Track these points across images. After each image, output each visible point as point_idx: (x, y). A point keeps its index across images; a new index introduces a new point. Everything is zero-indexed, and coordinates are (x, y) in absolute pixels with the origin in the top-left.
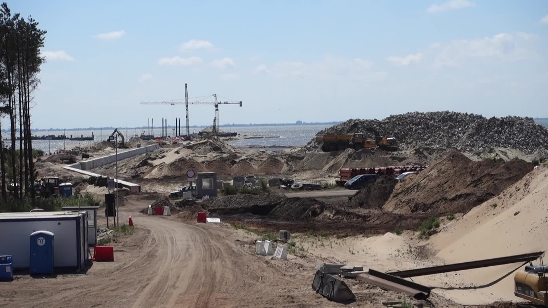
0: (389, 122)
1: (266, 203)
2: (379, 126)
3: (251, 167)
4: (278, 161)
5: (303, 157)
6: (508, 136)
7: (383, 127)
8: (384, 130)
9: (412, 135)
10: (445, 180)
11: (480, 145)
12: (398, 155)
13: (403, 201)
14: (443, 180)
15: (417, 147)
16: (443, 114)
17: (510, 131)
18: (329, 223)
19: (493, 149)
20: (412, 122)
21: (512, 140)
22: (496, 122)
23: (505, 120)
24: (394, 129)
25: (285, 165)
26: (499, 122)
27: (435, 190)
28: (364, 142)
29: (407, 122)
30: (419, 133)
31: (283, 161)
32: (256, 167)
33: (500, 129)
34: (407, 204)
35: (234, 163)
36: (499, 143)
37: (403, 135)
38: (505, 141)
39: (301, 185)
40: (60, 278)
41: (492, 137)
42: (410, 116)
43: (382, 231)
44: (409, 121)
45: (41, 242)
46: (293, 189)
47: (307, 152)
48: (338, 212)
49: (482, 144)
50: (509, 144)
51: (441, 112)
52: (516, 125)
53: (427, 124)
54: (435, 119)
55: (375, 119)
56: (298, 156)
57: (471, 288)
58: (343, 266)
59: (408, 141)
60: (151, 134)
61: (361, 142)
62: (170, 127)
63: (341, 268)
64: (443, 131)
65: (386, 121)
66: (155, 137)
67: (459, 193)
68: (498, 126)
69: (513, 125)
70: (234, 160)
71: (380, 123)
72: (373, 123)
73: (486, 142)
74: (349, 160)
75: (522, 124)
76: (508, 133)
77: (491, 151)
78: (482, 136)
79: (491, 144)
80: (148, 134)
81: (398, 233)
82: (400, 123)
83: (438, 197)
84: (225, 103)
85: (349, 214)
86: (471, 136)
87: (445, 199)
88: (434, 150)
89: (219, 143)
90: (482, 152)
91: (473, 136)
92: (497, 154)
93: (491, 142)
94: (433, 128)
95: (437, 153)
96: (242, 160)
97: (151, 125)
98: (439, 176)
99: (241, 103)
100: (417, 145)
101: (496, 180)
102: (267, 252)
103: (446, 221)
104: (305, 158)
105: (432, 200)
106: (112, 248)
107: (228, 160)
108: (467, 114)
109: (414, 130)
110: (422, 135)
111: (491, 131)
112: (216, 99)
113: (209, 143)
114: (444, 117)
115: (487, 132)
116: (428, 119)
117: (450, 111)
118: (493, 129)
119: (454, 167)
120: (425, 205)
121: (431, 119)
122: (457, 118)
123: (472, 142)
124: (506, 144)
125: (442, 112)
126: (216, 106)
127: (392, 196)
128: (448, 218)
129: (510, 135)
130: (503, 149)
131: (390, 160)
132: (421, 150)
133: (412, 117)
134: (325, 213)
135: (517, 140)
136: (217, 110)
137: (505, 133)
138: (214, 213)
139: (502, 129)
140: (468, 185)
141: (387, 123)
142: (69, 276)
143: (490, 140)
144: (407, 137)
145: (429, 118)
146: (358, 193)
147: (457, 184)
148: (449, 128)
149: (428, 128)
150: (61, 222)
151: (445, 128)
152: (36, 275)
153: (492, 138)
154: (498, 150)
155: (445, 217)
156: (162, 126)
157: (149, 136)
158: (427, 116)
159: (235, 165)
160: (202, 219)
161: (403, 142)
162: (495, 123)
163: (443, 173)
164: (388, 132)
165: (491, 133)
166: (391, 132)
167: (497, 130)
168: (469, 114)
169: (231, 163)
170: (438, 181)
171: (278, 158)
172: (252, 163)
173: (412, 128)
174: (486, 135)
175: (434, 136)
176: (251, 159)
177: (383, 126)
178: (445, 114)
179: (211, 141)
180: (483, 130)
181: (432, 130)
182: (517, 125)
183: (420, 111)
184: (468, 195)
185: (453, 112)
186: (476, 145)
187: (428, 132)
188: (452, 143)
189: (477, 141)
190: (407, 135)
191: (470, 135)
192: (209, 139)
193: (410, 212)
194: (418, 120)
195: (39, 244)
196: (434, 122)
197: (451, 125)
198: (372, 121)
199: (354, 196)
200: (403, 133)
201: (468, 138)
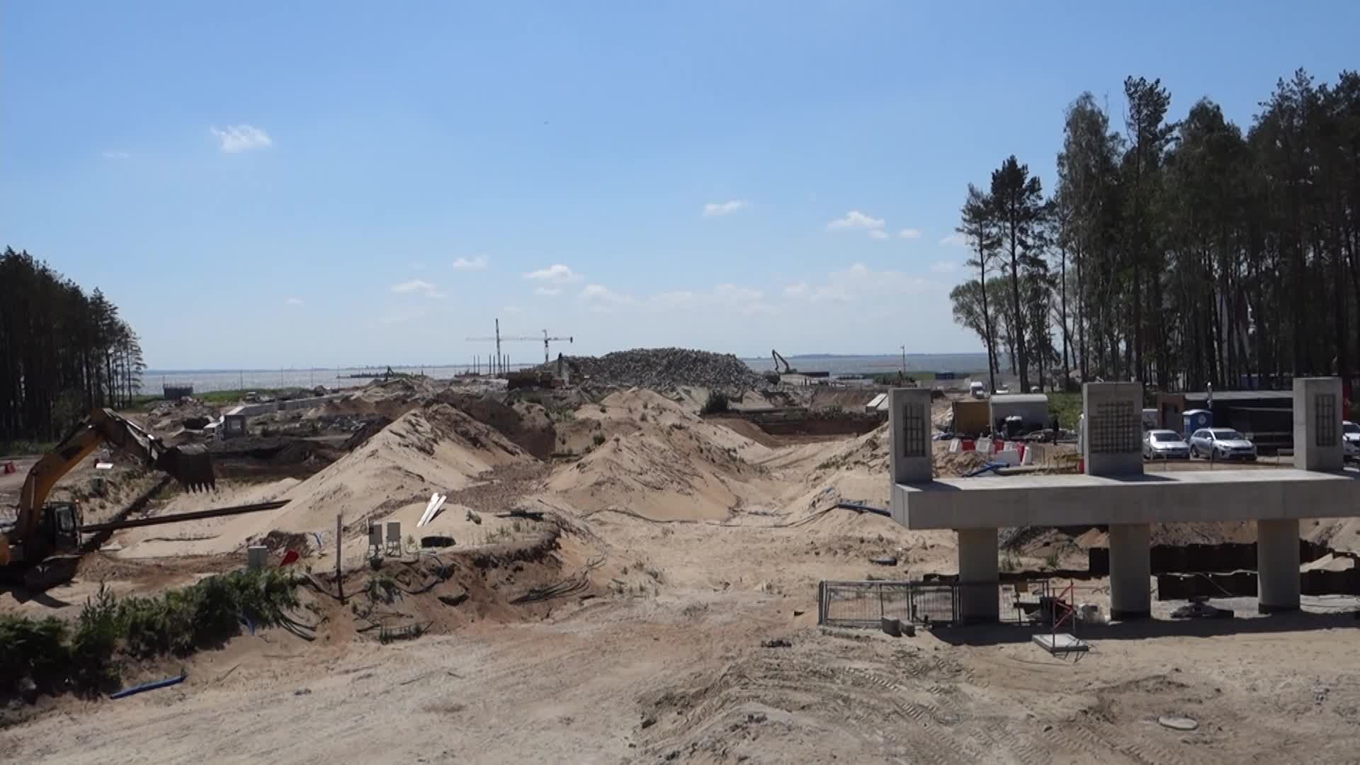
0: (607, 360)
2: (596, 363)
6: (698, 374)
7: (599, 365)
16: (668, 351)
20: (632, 360)
21: (702, 378)
24: (611, 367)
29: (626, 359)
30: (636, 370)
38: (695, 378)
41: (681, 375)
42: (632, 353)
44: (630, 358)
51: (666, 348)
52: (712, 362)
53: (648, 361)
54: (658, 355)
55: (592, 356)
65: (604, 358)
71: (594, 360)
75: (716, 361)
76: (700, 371)
77: (673, 390)
78: (671, 373)
82: (619, 361)
84: (555, 339)
86: (660, 373)
99: (571, 340)
108: (693, 351)
112: (546, 336)
115: (677, 370)
116: (651, 356)
121: (654, 356)
125: (668, 349)
126: (546, 342)
129: (702, 373)
130: (686, 388)
133: (635, 354)
135: (708, 378)
136: (547, 347)
137: (696, 371)
149: (648, 365)
154: (680, 389)
158: (651, 353)
165: (681, 371)
166: (606, 369)
168: (695, 351)
173: (631, 366)
174: (675, 372)
177: (599, 363)
183: (645, 348)
185: (679, 348)
198: (588, 358)
201: (656, 376)
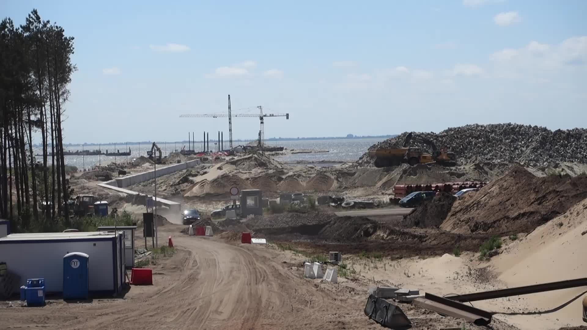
0: (447, 135)
1: (314, 223)
2: (436, 139)
3: (298, 183)
4: (329, 178)
5: (355, 173)
6: (574, 150)
7: (440, 141)
8: (441, 144)
9: (471, 149)
10: (508, 197)
11: (545, 160)
12: (456, 170)
13: (462, 220)
14: (505, 198)
15: (477, 162)
16: (505, 126)
17: (577, 145)
18: (383, 244)
19: (559, 164)
20: (471, 135)
21: (579, 154)
22: (562, 134)
23: (571, 132)
24: (452, 143)
25: (335, 181)
26: (564, 135)
27: (497, 208)
28: (419, 157)
29: (466, 136)
30: (478, 147)
31: (333, 177)
32: (304, 184)
33: (566, 142)
34: (466, 223)
35: (280, 179)
36: (565, 157)
37: (461, 149)
38: (572, 155)
39: (353, 203)
40: (96, 303)
42: (469, 128)
43: (440, 252)
44: (468, 134)
45: (76, 265)
46: (344, 208)
47: (359, 167)
48: (392, 232)
49: (546, 159)
50: (576, 158)
51: (502, 124)
52: (583, 138)
53: (487, 137)
54: (496, 131)
55: (431, 132)
56: (349, 172)
57: (535, 313)
58: (397, 290)
59: (466, 156)
60: (191, 149)
61: (417, 156)
62: (212, 141)
63: (396, 292)
64: (505, 144)
65: (443, 134)
66: (196, 151)
67: (522, 212)
68: (564, 138)
69: (580, 138)
70: (281, 176)
71: (437, 137)
72: (429, 136)
73: (551, 156)
74: (404, 176)
76: (575, 147)
77: (556, 166)
78: (547, 150)
79: (557, 158)
80: (188, 149)
81: (457, 255)
82: (459, 136)
83: (500, 215)
84: (270, 116)
85: (404, 234)
86: (535, 150)
87: (508, 218)
88: (495, 165)
89: (264, 158)
90: (547, 167)
91: (538, 150)
92: (563, 170)
93: (556, 157)
94: (494, 141)
95: (499, 168)
96: (289, 176)
97: (191, 140)
98: (501, 193)
99: (287, 116)
100: (476, 160)
101: (562, 197)
102: (316, 275)
103: (508, 241)
104: (356, 175)
105: (493, 219)
106: (151, 271)
107: (275, 176)
108: (530, 127)
109: (473, 143)
110: (482, 149)
111: (557, 145)
112: (261, 112)
113: (253, 158)
114: (506, 130)
115: (552, 146)
116: (489, 132)
117: (513, 123)
118: (559, 142)
119: (517, 183)
120: (485, 224)
121: (492, 132)
122: (520, 130)
123: (536, 156)
124: (572, 158)
125: (504, 124)
126: (261, 118)
127: (450, 214)
128: (510, 238)
129: (577, 148)
130: (569, 164)
131: (448, 176)
132: (481, 165)
133: (472, 130)
134: (378, 233)
135: (585, 154)
136: (262, 123)
137: (571, 147)
138: (259, 233)
139: (569, 143)
140: (532, 203)
141: (444, 136)
142: (105, 300)
143: (555, 154)
144: (466, 151)
145: (489, 130)
146: (413, 212)
147: (520, 202)
148: (512, 141)
149: (489, 141)
150: (97, 243)
151: (507, 141)
152: (70, 299)
153: (558, 151)
154: (563, 164)
155: (507, 237)
156: (203, 140)
157: (190, 151)
158: (487, 129)
159: (282, 182)
160: (246, 239)
161: (462, 157)
162: (561, 136)
163: (506, 189)
164: (446, 146)
165: (556, 147)
166: (448, 146)
167: (562, 143)
168: (533, 126)
169: (277, 179)
170: (500, 199)
171: (328, 174)
172: (300, 180)
173: (472, 142)
174: (551, 148)
175: (495, 150)
176: (299, 176)
177: (440, 139)
178: (507, 126)
179: (256, 156)
180: (548, 144)
181: (493, 144)
182: (585, 138)
183: (480, 124)
184: (532, 213)
185: (515, 124)
186: (540, 159)
187: (489, 146)
188: (515, 157)
189: (541, 156)
190: (466, 149)
191: (534, 148)
192: (254, 154)
193: (470, 232)
194: (478, 133)
195: (73, 266)
196: (495, 134)
197: (513, 138)
198: (429, 134)
199: (409, 215)
200: (462, 147)
201: (532, 152)
